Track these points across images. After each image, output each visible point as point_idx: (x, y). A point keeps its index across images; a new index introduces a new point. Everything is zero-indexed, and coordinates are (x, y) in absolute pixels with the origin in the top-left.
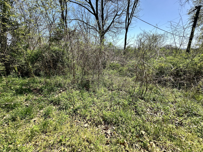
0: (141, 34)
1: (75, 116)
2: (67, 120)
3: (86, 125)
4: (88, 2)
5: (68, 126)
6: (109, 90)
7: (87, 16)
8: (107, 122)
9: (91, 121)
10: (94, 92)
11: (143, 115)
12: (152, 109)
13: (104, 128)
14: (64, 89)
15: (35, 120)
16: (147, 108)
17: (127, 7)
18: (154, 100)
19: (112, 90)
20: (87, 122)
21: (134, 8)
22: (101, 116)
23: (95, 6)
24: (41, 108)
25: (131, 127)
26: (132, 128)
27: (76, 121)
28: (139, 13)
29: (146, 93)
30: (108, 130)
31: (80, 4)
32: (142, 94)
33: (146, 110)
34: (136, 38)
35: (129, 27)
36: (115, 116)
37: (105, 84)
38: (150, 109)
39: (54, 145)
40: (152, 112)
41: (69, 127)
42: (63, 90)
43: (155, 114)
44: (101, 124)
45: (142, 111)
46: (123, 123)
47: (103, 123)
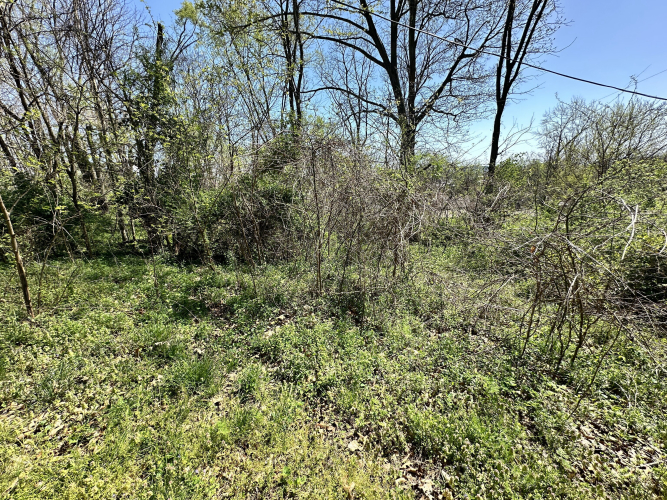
0: (563, 111)
1: (322, 407)
2: (299, 417)
3: (354, 445)
4: (366, 32)
5: (301, 438)
6: (429, 327)
7: (359, 71)
8: (422, 449)
9: (367, 433)
10: (377, 329)
11: (561, 451)
12: (602, 427)
13: (413, 469)
14: (289, 311)
15: (219, 400)
16: (582, 422)
17: (503, 22)
18: (614, 389)
19: (440, 330)
20: (356, 435)
21: (533, 23)
22: (401, 423)
23: (386, 40)
24: (232, 368)
25: (509, 490)
26: (516, 490)
27: (322, 424)
28: (552, 37)
29: (581, 353)
30: (423, 477)
31: (340, 41)
32: (560, 360)
33: (578, 428)
34: (538, 127)
35: (510, 91)
36: (450, 434)
37: (414, 305)
38: (596, 427)
39: (266, 490)
40: (602, 441)
41: (305, 443)
42: (286, 316)
43: (620, 453)
44: (401, 451)
45: (559, 429)
46: (480, 466)
47: (407, 450)
